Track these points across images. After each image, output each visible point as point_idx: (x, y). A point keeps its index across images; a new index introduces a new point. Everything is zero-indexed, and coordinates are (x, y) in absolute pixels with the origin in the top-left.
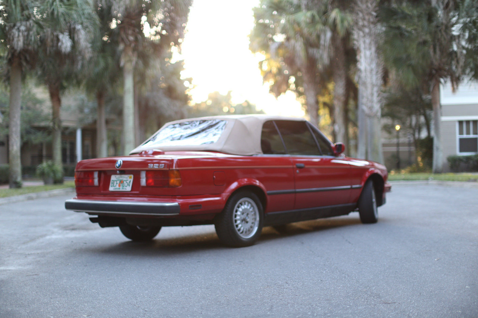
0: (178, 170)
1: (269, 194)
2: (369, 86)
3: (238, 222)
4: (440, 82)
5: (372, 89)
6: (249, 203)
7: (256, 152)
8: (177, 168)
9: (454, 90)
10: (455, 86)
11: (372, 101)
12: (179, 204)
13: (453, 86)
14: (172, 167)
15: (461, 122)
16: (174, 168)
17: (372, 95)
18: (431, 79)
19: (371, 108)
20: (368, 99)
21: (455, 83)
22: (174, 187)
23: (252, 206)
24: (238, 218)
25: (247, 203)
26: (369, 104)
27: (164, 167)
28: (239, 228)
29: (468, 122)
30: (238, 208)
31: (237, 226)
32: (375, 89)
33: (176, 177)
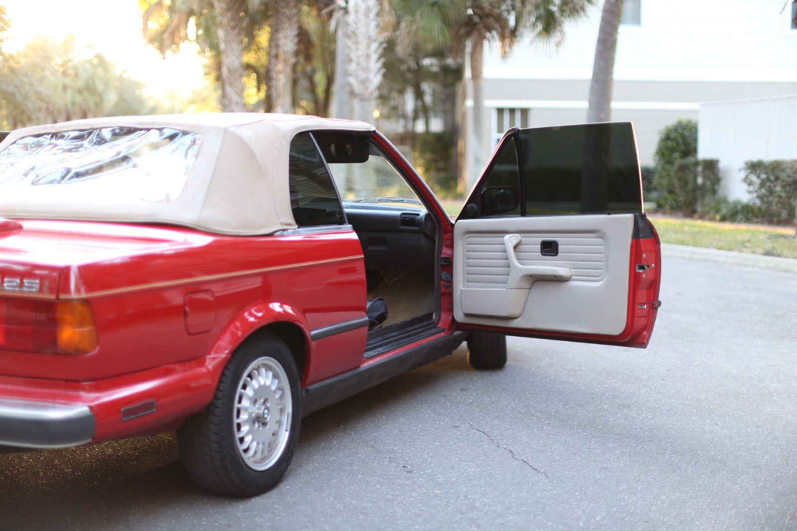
0: (86, 301)
1: (316, 337)
2: (363, 41)
3: (245, 429)
4: (485, 37)
5: (368, 46)
6: (268, 368)
7: (282, 224)
8: (84, 295)
9: (505, 55)
10: (507, 49)
11: (366, 69)
12: (91, 408)
13: (503, 47)
14: (67, 290)
15: (500, 111)
16: (74, 295)
17: (368, 56)
18: (468, 34)
19: (364, 82)
20: (358, 64)
21: (507, 41)
22: (74, 354)
23: (275, 376)
24: (244, 416)
25: (263, 370)
26: (363, 75)
27: (41, 290)
28: (245, 446)
29: (512, 111)
30: (243, 391)
31: (242, 440)
32: (374, 46)
33: (81, 324)
